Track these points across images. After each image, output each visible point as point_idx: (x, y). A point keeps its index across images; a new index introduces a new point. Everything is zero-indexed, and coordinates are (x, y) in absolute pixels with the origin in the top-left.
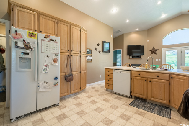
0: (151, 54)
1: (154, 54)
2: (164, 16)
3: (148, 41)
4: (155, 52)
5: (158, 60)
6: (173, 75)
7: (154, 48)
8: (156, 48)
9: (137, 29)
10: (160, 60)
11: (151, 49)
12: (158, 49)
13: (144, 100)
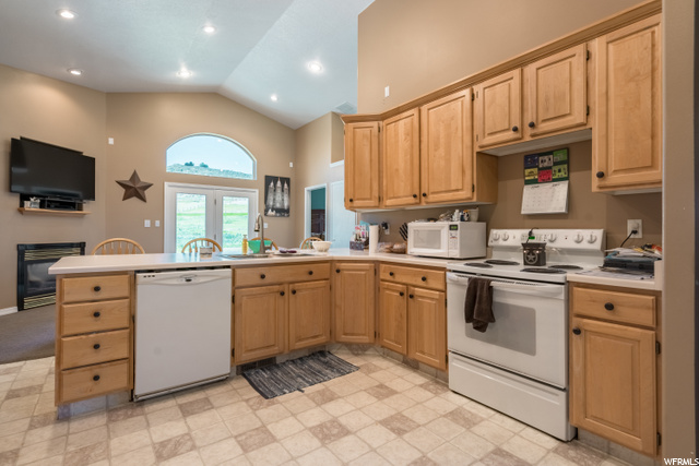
0: (125, 199)
1: (134, 200)
2: (185, 74)
3: (111, 141)
4: (140, 191)
5: (153, 223)
6: (338, 264)
7: (135, 176)
8: (144, 179)
9: (76, 73)
10: (158, 223)
11: (126, 178)
12: (150, 182)
13: (268, 363)
